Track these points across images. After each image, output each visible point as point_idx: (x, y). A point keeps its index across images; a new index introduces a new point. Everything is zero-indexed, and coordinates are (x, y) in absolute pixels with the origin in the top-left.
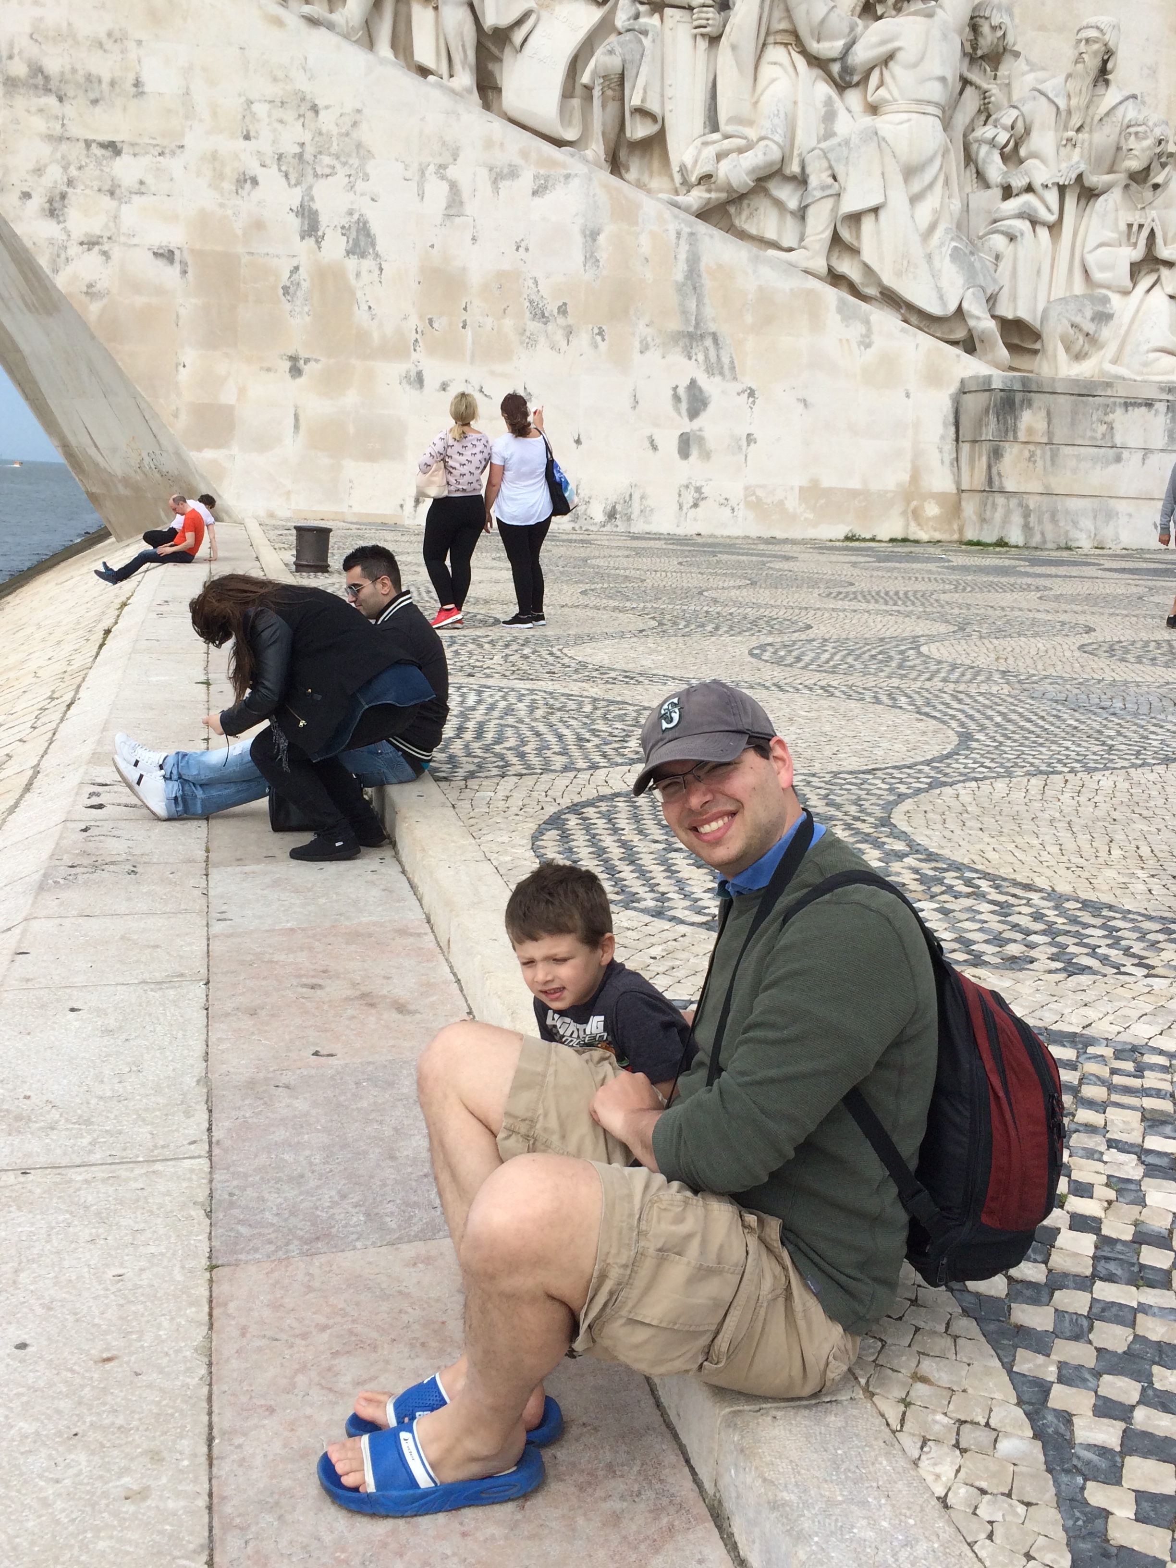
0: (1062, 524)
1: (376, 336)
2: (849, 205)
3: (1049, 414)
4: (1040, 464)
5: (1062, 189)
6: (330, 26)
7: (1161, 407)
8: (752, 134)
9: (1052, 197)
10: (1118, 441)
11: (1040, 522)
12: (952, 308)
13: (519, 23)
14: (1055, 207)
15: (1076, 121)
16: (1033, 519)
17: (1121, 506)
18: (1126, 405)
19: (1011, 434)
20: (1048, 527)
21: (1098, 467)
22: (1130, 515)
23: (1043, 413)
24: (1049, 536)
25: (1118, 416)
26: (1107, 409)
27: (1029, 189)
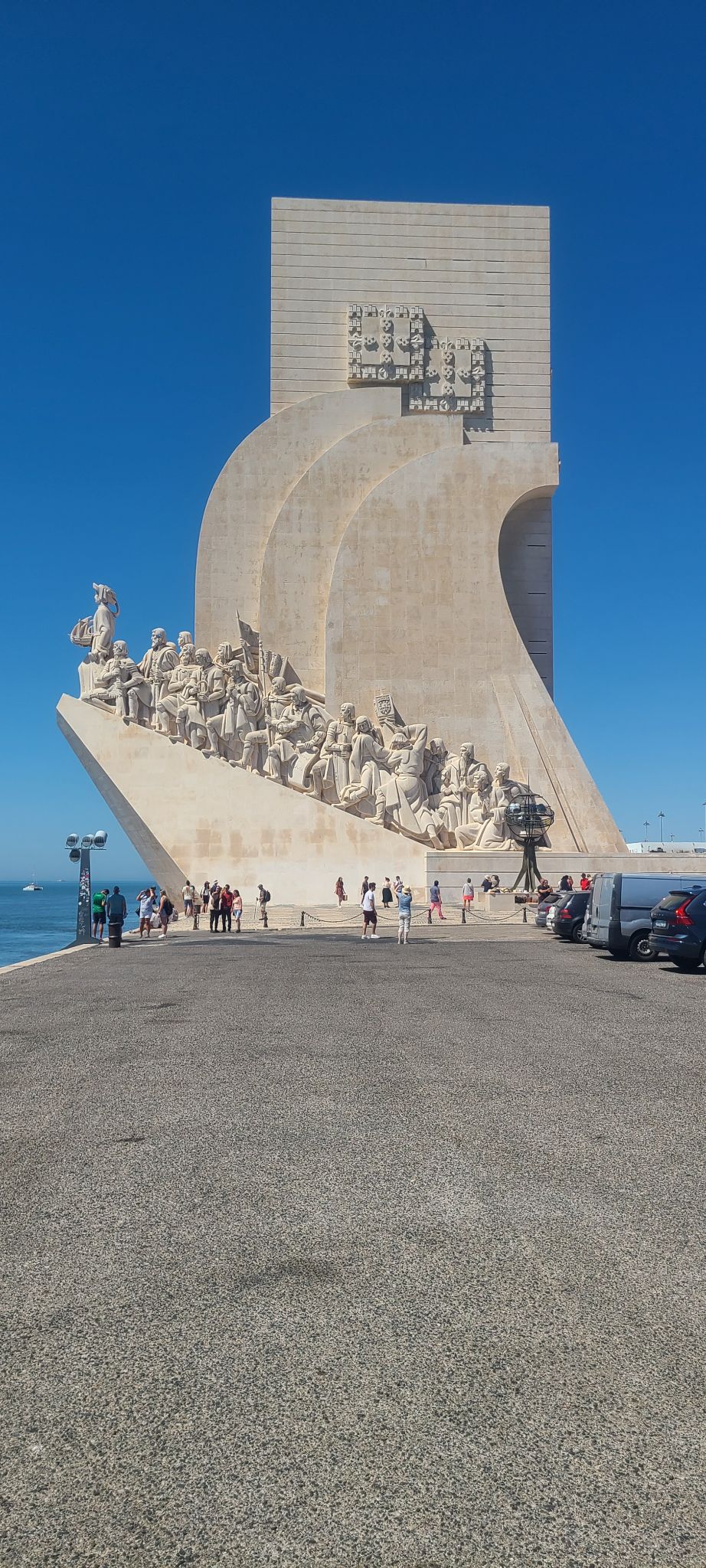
1: (249, 850)
2: (388, 804)
5: (461, 793)
6: (238, 765)
8: (360, 785)
9: (459, 796)
12: (423, 832)
13: (292, 759)
14: (460, 798)
15: (463, 773)
27: (452, 793)
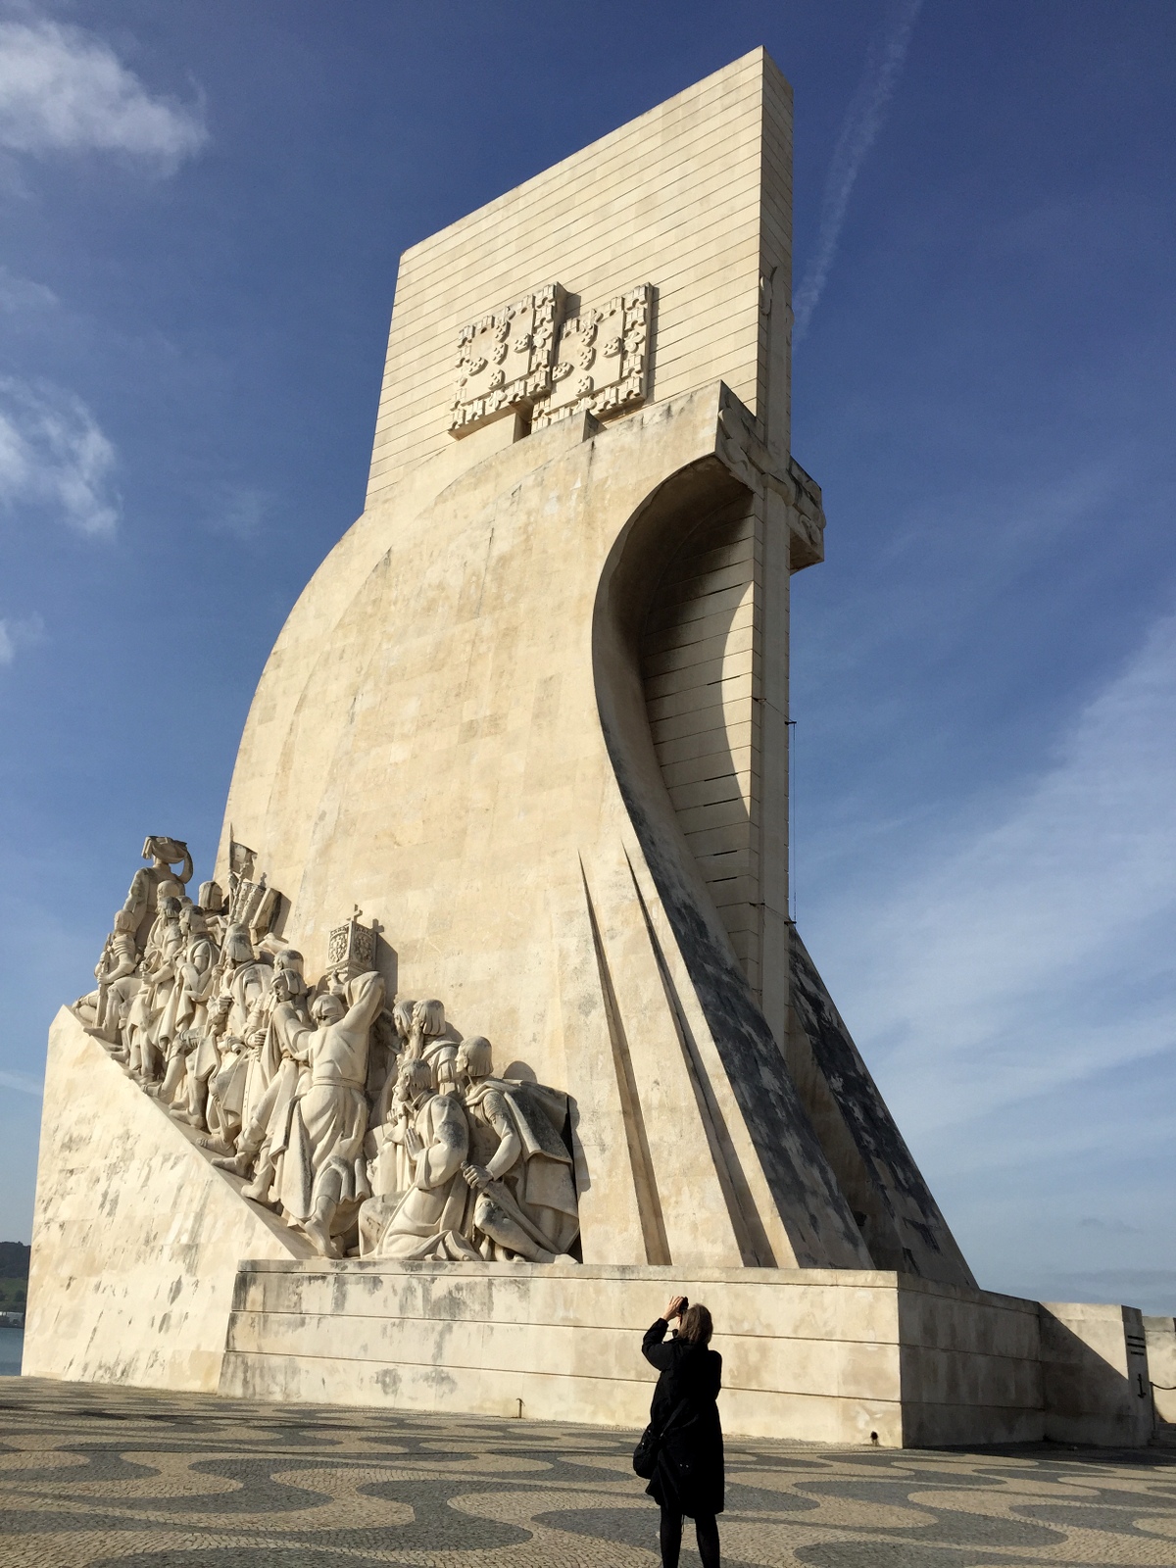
0: (266, 1379)
3: (264, 1289)
4: (256, 1328)
7: (331, 1279)
10: (304, 1307)
11: (253, 1376)
16: (249, 1374)
17: (302, 1363)
18: (310, 1279)
19: (242, 1305)
20: (258, 1380)
21: (290, 1331)
22: (307, 1372)
23: (261, 1288)
24: (258, 1389)
25: (305, 1288)
26: (298, 1282)
